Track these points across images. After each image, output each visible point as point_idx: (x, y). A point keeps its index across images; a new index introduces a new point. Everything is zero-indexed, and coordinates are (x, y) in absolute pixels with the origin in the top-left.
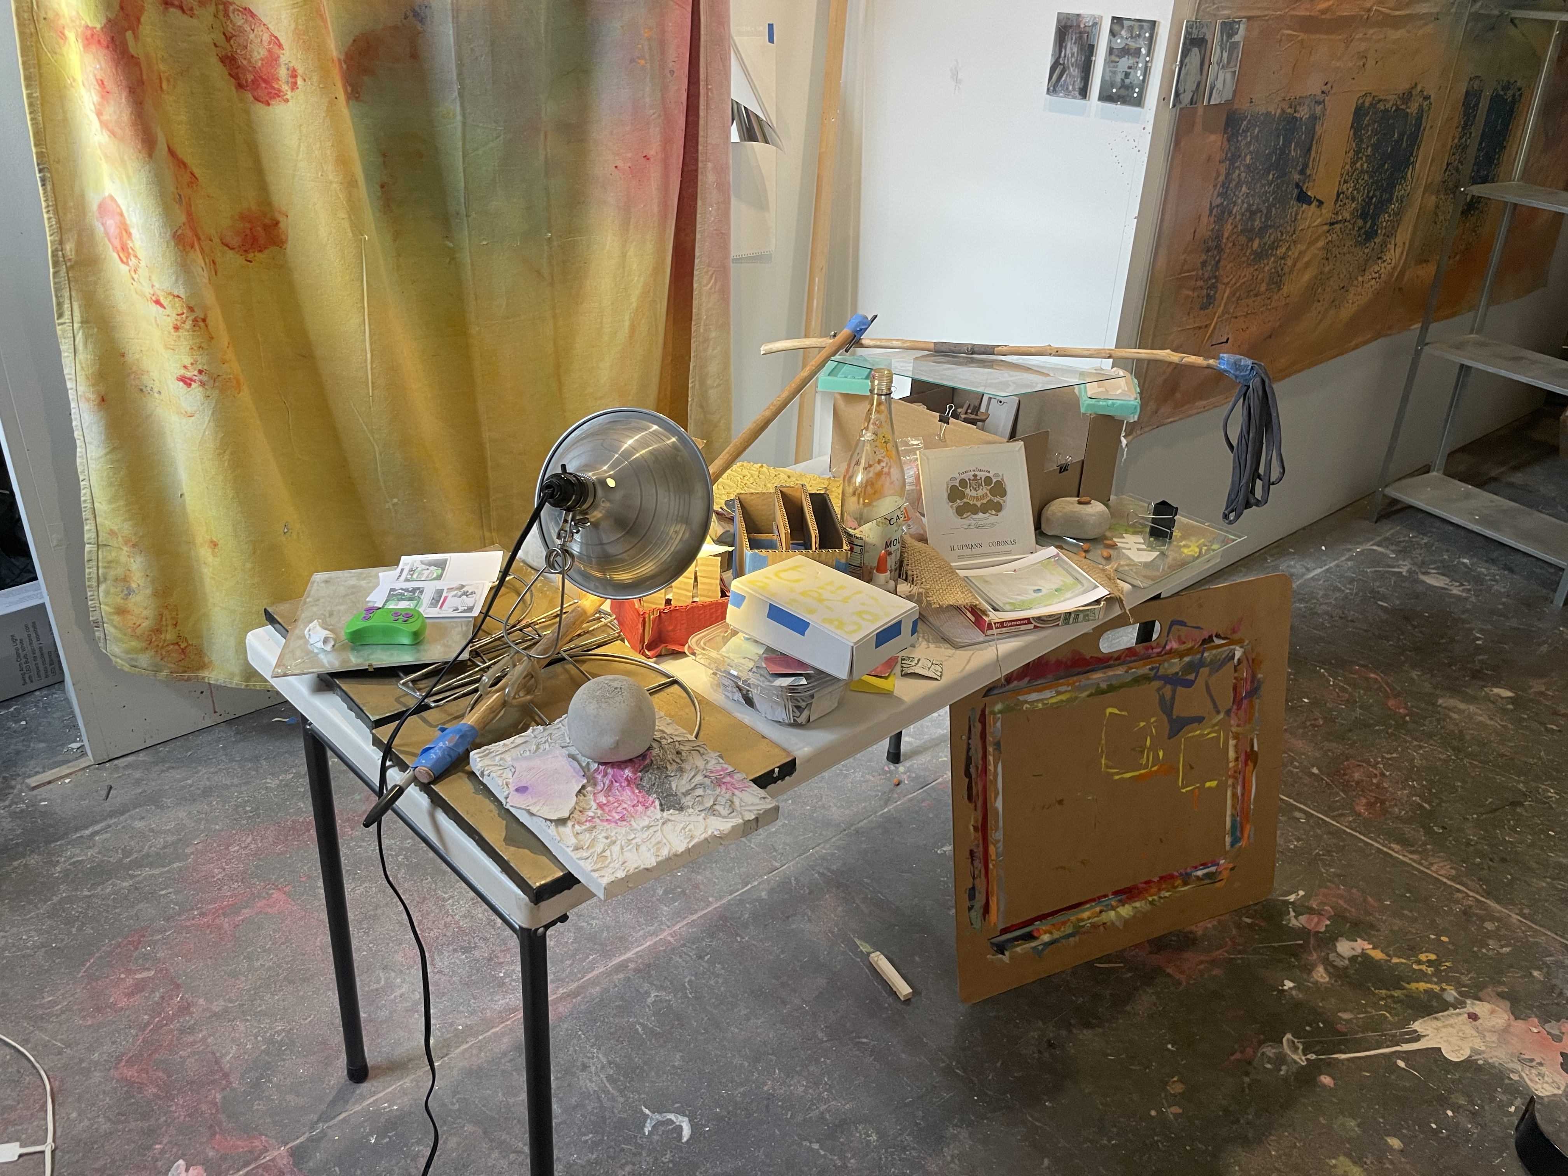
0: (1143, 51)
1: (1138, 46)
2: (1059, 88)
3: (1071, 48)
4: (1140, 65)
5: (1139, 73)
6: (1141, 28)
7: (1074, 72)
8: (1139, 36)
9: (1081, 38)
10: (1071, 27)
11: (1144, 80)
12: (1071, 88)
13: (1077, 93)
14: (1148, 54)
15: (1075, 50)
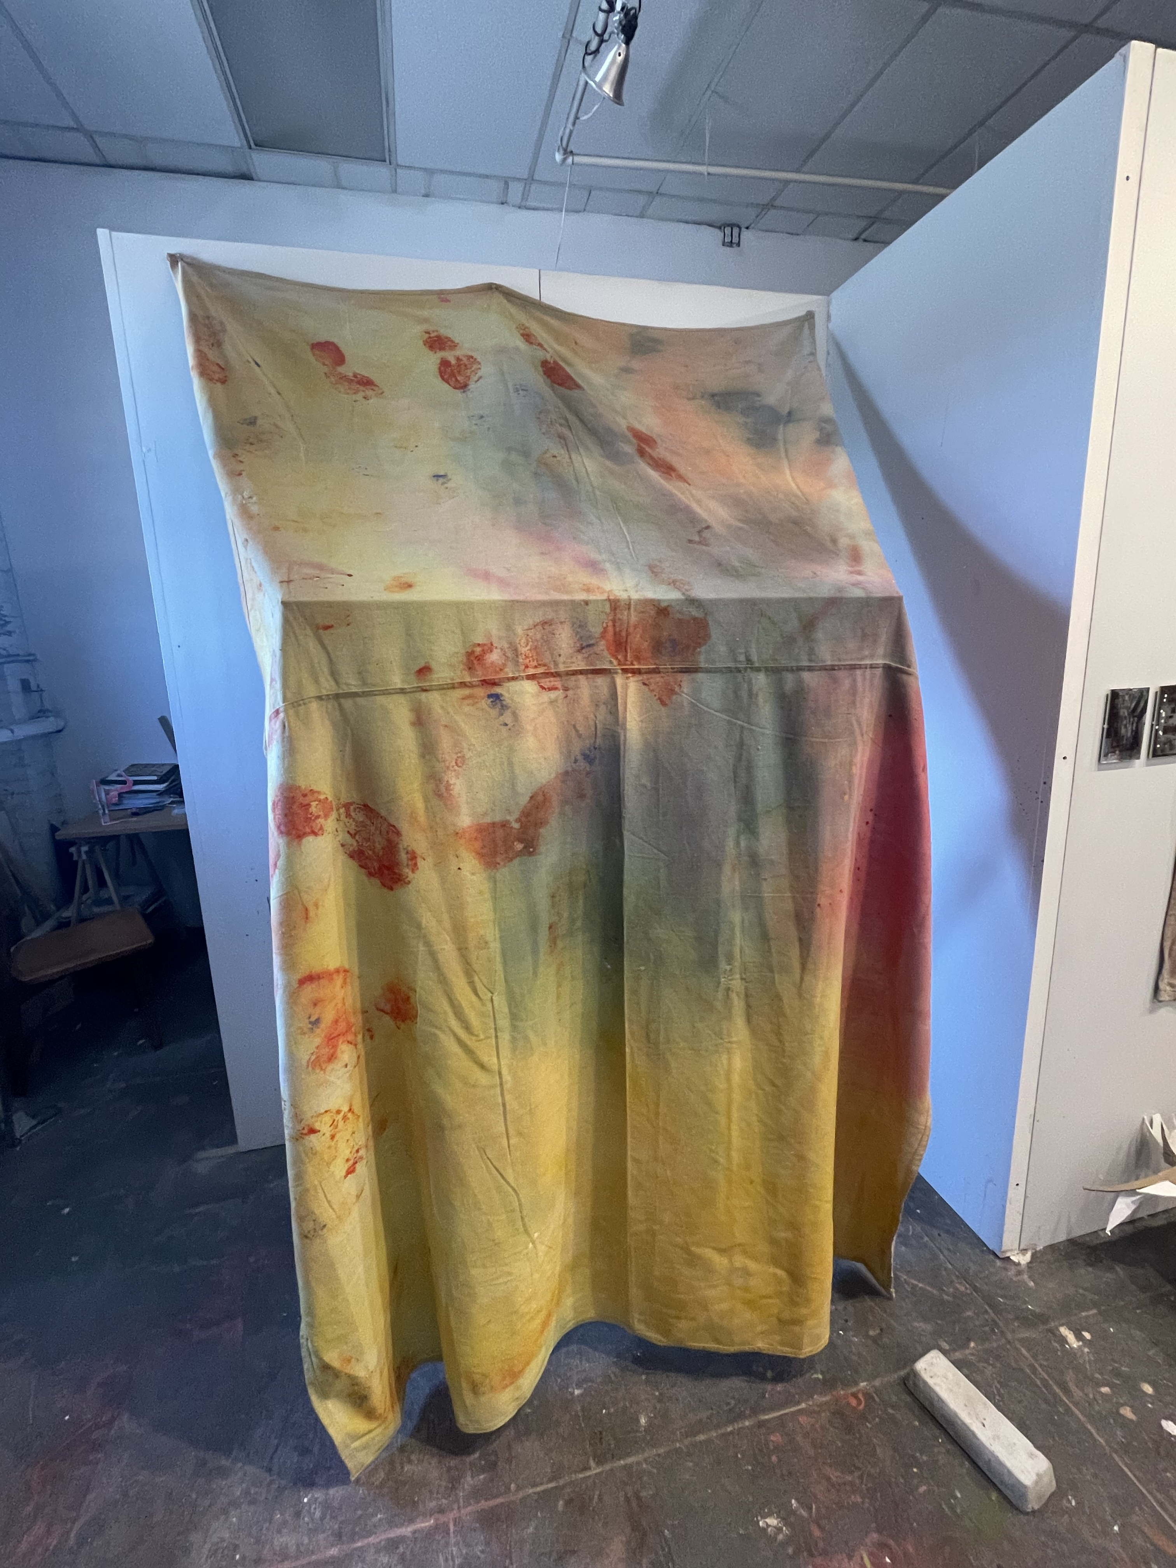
0: (1161, 733)
1: (1166, 736)
2: (1137, 695)
3: (1126, 731)
4: (1163, 721)
5: (1164, 715)
6: (1163, 750)
7: (1124, 712)
8: (1165, 744)
9: (1118, 741)
10: (1128, 749)
11: (1160, 709)
12: (1127, 698)
13: (1121, 694)
14: (1157, 731)
15: (1123, 731)
